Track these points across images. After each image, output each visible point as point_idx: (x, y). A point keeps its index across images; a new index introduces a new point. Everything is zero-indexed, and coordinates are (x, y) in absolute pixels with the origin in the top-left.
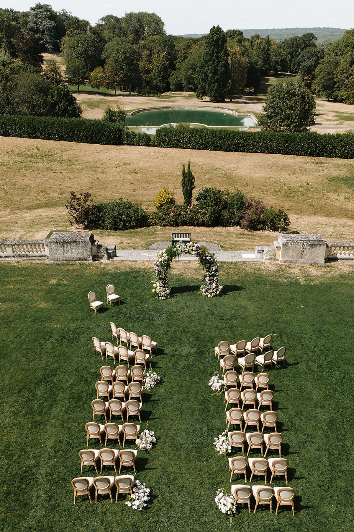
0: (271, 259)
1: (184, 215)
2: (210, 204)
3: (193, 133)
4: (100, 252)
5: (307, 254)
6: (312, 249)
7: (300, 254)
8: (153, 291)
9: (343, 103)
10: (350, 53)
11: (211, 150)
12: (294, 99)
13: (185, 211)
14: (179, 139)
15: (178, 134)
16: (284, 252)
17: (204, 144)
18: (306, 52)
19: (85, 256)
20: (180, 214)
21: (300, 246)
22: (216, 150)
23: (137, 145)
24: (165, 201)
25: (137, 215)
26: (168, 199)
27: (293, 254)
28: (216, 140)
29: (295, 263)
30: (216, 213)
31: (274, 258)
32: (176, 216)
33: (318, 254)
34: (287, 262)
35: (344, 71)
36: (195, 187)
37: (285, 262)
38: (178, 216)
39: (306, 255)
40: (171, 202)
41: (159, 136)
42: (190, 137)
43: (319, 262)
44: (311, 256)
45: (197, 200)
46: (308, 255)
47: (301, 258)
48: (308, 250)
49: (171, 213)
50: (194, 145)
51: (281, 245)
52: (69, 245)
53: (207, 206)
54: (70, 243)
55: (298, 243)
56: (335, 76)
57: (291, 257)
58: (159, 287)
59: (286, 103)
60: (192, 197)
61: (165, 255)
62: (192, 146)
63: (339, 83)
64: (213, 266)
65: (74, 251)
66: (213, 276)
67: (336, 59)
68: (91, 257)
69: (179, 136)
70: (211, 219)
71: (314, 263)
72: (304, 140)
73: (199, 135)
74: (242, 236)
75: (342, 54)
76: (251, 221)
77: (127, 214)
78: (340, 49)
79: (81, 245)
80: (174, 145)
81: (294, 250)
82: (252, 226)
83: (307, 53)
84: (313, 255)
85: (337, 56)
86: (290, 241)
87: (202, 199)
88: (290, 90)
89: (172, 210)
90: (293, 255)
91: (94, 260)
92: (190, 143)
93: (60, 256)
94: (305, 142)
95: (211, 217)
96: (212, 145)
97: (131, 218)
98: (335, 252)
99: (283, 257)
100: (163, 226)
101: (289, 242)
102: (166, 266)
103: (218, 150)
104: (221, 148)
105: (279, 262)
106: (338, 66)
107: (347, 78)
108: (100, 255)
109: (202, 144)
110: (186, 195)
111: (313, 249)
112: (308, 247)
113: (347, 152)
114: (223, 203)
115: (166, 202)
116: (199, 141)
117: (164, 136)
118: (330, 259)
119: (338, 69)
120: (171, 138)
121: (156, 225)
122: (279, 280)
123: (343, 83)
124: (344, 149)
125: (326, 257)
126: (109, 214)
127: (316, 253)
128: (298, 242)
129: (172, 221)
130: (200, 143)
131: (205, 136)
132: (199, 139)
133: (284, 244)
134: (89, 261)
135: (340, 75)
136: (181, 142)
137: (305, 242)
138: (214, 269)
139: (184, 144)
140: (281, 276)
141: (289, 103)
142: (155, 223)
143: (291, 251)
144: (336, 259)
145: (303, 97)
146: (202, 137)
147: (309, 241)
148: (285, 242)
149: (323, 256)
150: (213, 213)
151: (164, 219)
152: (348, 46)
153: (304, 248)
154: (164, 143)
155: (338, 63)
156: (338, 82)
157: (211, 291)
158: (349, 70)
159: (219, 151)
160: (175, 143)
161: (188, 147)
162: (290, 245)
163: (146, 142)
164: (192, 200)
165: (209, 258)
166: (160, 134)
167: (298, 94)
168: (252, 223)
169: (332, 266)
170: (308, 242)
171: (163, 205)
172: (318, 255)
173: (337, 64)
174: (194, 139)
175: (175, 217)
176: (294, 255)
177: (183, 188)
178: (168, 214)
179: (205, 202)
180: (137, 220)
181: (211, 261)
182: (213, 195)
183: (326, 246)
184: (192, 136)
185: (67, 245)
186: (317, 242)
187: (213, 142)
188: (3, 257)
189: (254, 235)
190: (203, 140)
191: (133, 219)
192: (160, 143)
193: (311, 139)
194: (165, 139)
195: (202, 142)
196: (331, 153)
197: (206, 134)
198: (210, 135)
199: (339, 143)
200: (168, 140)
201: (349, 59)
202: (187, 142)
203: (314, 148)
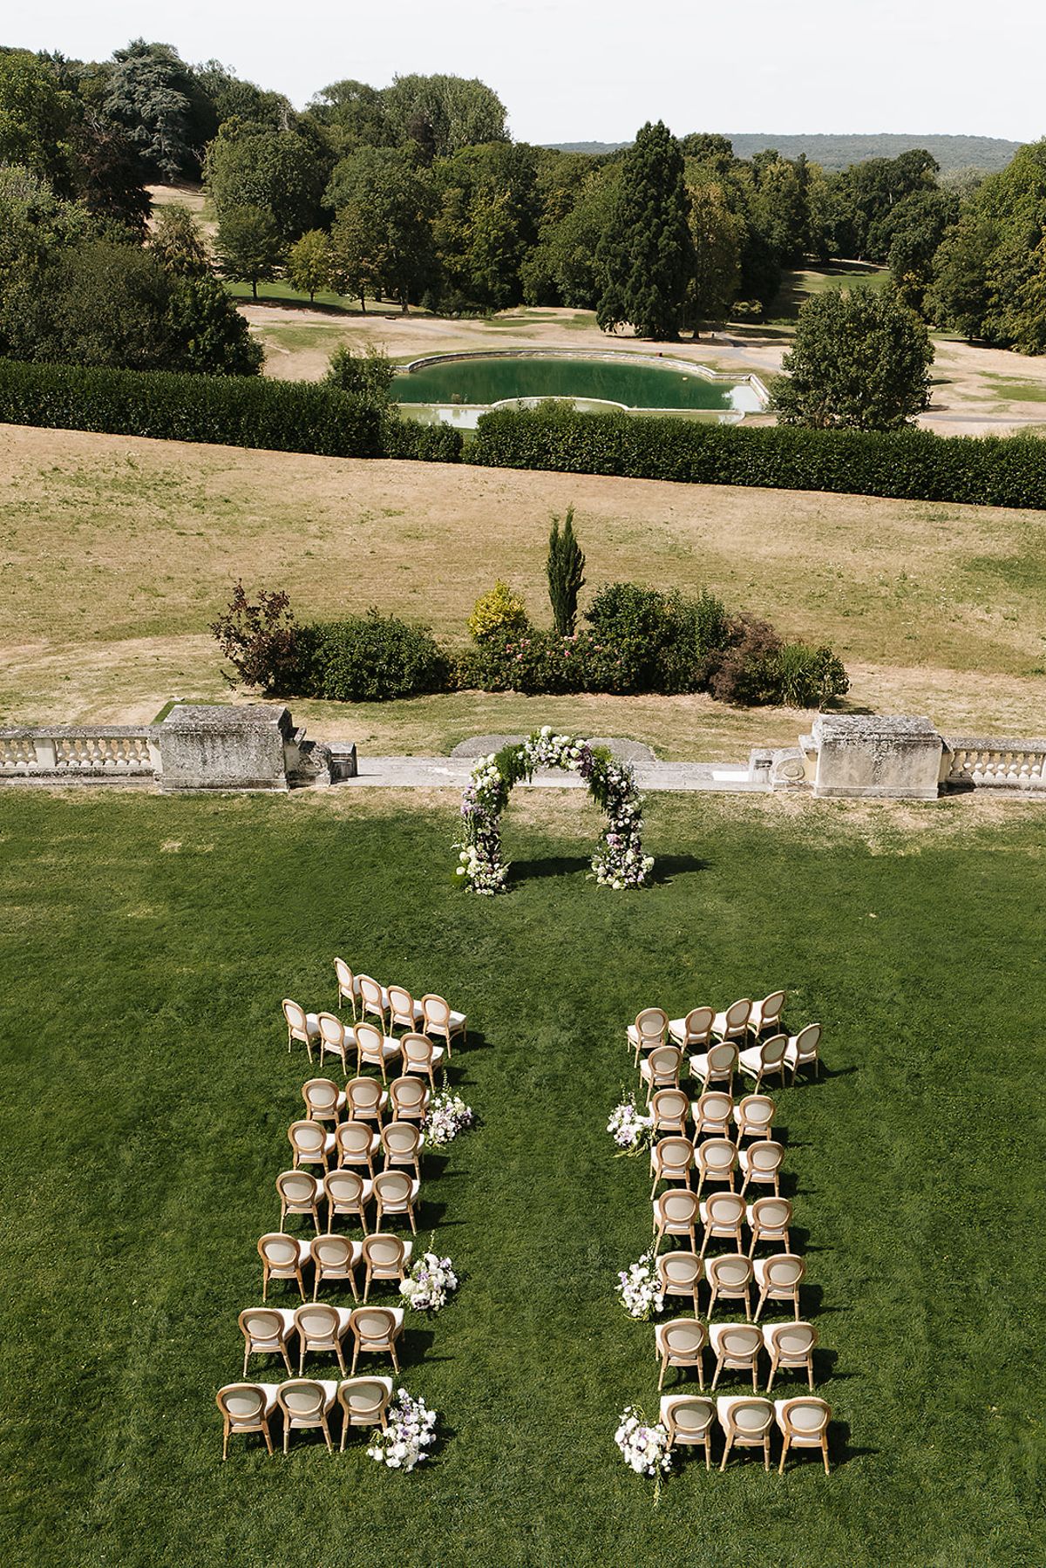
0: (791, 784)
1: (553, 659)
2: (626, 630)
3: (584, 428)
4: (310, 762)
5: (891, 772)
6: (903, 757)
7: (871, 770)
8: (460, 871)
9: (1011, 350)
10: (1030, 210)
11: (634, 476)
12: (870, 337)
13: (555, 650)
14: (545, 444)
15: (540, 430)
16: (827, 767)
17: (617, 460)
18: (910, 204)
19: (266, 773)
20: (541, 659)
21: (869, 749)
22: (649, 477)
23: (424, 460)
24: (500, 620)
25: (420, 659)
26: (507, 614)
27: (853, 772)
28: (649, 447)
29: (857, 796)
30: (643, 656)
31: (801, 782)
32: (529, 662)
33: (919, 771)
34: (835, 793)
35: (1013, 261)
36: (584, 580)
37: (830, 793)
38: (537, 664)
39: (887, 774)
40: (517, 622)
41: (488, 434)
42: (574, 439)
43: (922, 795)
44: (900, 776)
45: (590, 617)
46: (893, 773)
47: (875, 782)
48: (892, 760)
49: (515, 654)
50: (587, 462)
51: (819, 747)
52: (219, 741)
53: (618, 634)
54: (223, 737)
55: (865, 740)
56: (989, 273)
57: (847, 779)
58: (474, 862)
59: (848, 347)
60: (576, 608)
61: (492, 770)
62: (580, 464)
63: (1000, 294)
64: (626, 803)
65: (233, 758)
66: (627, 830)
67: (990, 225)
68: (283, 775)
69: (544, 435)
70: (629, 671)
71: (911, 796)
72: (897, 454)
73: (601, 434)
74: (715, 721)
75: (1009, 212)
76: (741, 678)
77: (391, 656)
78: (1002, 200)
79: (254, 741)
80: (529, 461)
81: (855, 760)
82: (744, 695)
83: (913, 208)
84: (906, 774)
85: (996, 216)
86: (844, 734)
87: (605, 615)
88: (861, 311)
89: (519, 646)
90: (851, 775)
91: (293, 787)
92: (575, 456)
93: (193, 772)
94: (899, 459)
95: (628, 666)
96: (639, 463)
97: (402, 666)
98: (967, 765)
99: (824, 778)
100: (493, 691)
101: (841, 737)
102: (494, 802)
103: (654, 478)
104: (663, 471)
105: (814, 794)
106: (997, 246)
107: (1022, 280)
108: (310, 770)
109: (608, 460)
110: (560, 604)
111: (908, 758)
112: (892, 752)
113: (1017, 490)
114: (663, 628)
115: (504, 622)
116: (602, 452)
117: (500, 433)
118: (954, 786)
119: (997, 256)
120: (522, 441)
121: (472, 688)
122: (810, 841)
123: (1011, 295)
124: (1009, 482)
125: (943, 781)
126: (336, 656)
127: (915, 770)
128: (865, 737)
129: (519, 677)
130: (603, 457)
131: (619, 437)
132: (602, 445)
133: (825, 744)
134: (277, 787)
135: (1003, 271)
136: (551, 454)
137: (885, 736)
138: (631, 812)
139: (559, 457)
140: (817, 832)
141: (857, 348)
142: (470, 683)
143: (845, 762)
144: (969, 786)
145: (897, 332)
146: (610, 439)
147: (896, 735)
148: (830, 738)
149: (933, 777)
150: (634, 656)
151: (496, 672)
152: (1025, 191)
153: (883, 754)
154: (500, 453)
155: (996, 237)
156: (998, 291)
157: (622, 872)
159: (658, 479)
160: (533, 456)
161: (570, 466)
162: (842, 746)
163: (450, 451)
164: (575, 616)
165: (616, 779)
166: (489, 427)
167: (884, 323)
168: (744, 685)
169: (959, 806)
170: (894, 738)
171: (493, 631)
172: (921, 775)
173: (993, 241)
174: (587, 445)
175: (528, 666)
176: (856, 774)
177: (552, 583)
178: (508, 657)
179: (613, 625)
180: (418, 672)
181: (622, 788)
182: (636, 603)
183: (941, 748)
184: (580, 436)
185: (213, 741)
186: (916, 738)
187: (641, 453)
188: (28, 774)
189: (748, 719)
190: (611, 447)
191: (406, 670)
192: (489, 454)
193: (915, 449)
194: (505, 444)
195: (609, 454)
196: (972, 490)
197: (620, 431)
198: (633, 435)
199: (994, 463)
200: (513, 445)
201: (1029, 226)
202: (567, 452)
203: (924, 475)
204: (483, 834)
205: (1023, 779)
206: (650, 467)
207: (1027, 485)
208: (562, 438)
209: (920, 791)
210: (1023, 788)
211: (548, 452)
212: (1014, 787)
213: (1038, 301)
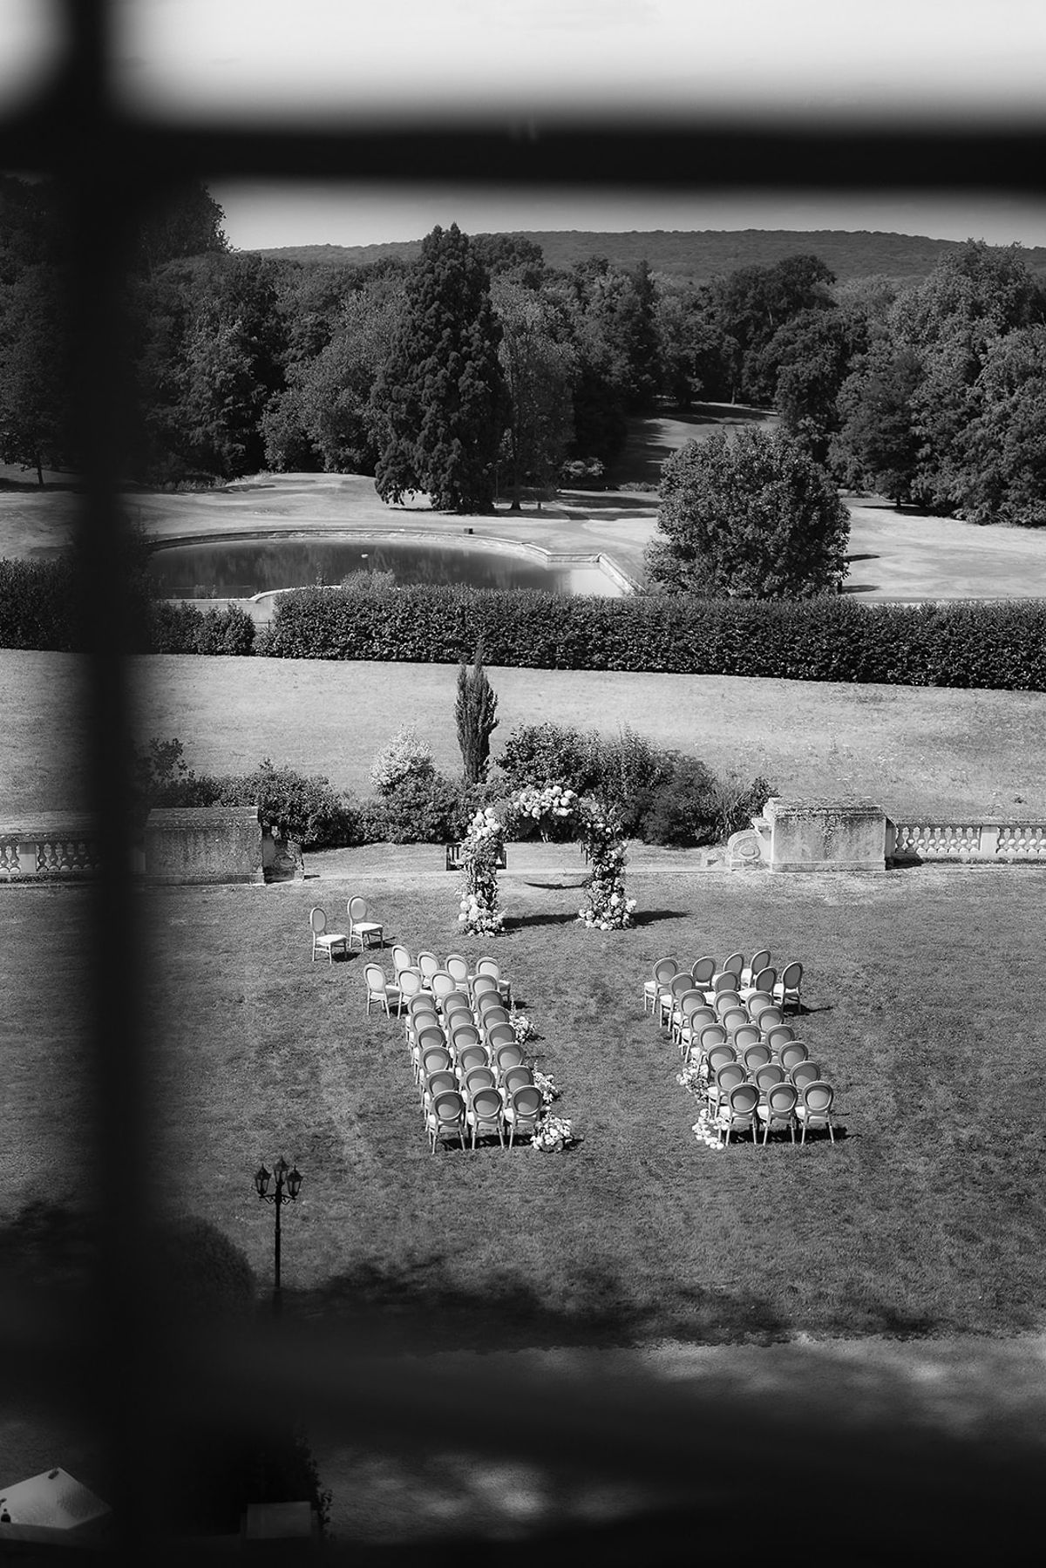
0: (748, 863)
1: (468, 806)
2: (547, 772)
3: (415, 605)
4: (286, 857)
5: (841, 844)
6: (851, 831)
7: (822, 845)
8: (462, 917)
9: (954, 517)
10: (961, 335)
12: (767, 491)
13: (470, 797)
14: (366, 628)
15: (359, 610)
16: (781, 843)
17: (460, 644)
18: (799, 327)
19: (245, 867)
20: (453, 806)
21: (818, 824)
22: (501, 664)
23: (205, 654)
24: (407, 768)
25: (324, 808)
26: (414, 762)
27: (806, 847)
28: (500, 627)
29: (811, 871)
31: (756, 861)
32: (442, 810)
33: (867, 844)
34: (790, 868)
35: (946, 400)
36: (497, 722)
37: (785, 868)
38: (451, 811)
39: (837, 848)
40: (423, 770)
41: (291, 617)
42: (403, 620)
43: (871, 868)
44: (849, 850)
45: (504, 764)
46: (842, 847)
47: (826, 856)
48: (841, 834)
49: (425, 803)
50: (421, 648)
51: (772, 825)
52: (201, 837)
53: (537, 777)
54: (205, 832)
55: (815, 816)
56: (914, 416)
57: (800, 854)
58: (475, 908)
59: (740, 503)
60: (488, 753)
61: (490, 822)
62: (412, 650)
63: (933, 443)
64: (611, 850)
65: (214, 854)
66: (612, 874)
67: (911, 354)
68: (260, 870)
69: (363, 616)
71: (861, 869)
72: (814, 627)
73: (439, 611)
75: (933, 336)
76: (676, 817)
77: (292, 805)
78: (924, 320)
79: (235, 836)
80: (344, 648)
81: (806, 836)
82: (677, 834)
83: (803, 332)
84: (855, 848)
85: (917, 342)
86: (794, 810)
87: (521, 758)
88: (753, 459)
89: (429, 795)
90: (803, 850)
91: (268, 881)
92: (406, 641)
93: (174, 869)
94: (817, 632)
96: (489, 647)
97: (305, 817)
98: (911, 841)
99: (779, 854)
100: (404, 843)
101: (792, 813)
103: (509, 665)
104: (520, 656)
105: (771, 871)
106: (922, 380)
107: (961, 424)
108: (286, 865)
109: (450, 644)
110: (471, 748)
111: (855, 832)
112: (840, 827)
113: (963, 665)
114: (587, 769)
115: (410, 770)
116: (440, 634)
117: (305, 616)
118: (900, 860)
119: (924, 392)
120: (335, 624)
121: (381, 840)
123: (948, 444)
124: (954, 656)
125: (889, 855)
128: (814, 812)
129: (433, 826)
130: (441, 641)
131: (462, 615)
132: (440, 625)
133: (778, 820)
134: (254, 881)
135: (933, 412)
136: (373, 639)
137: (833, 811)
138: (614, 857)
139: (384, 643)
140: (777, 894)
141: (752, 504)
142: (378, 835)
143: (797, 837)
144: (916, 862)
145: (799, 483)
146: (449, 618)
147: (843, 809)
148: (782, 814)
149: (880, 850)
151: (406, 822)
152: (953, 310)
153: (832, 828)
154: (307, 641)
155: (920, 370)
156: (929, 439)
157: (606, 915)
158: (963, 394)
159: (513, 665)
160: (350, 643)
161: (399, 653)
162: (793, 821)
163: (239, 641)
164: (488, 762)
165: (601, 825)
166: (290, 609)
167: (782, 474)
168: (678, 823)
169: (907, 879)
170: (840, 813)
171: (400, 779)
172: (869, 848)
173: (916, 373)
174: (420, 626)
175: (441, 814)
176: (808, 849)
177: (461, 726)
178: (418, 806)
179: (532, 768)
180: (323, 823)
181: (607, 834)
182: (555, 743)
183: (885, 821)
185: (196, 837)
186: (861, 812)
187: (491, 635)
188: (9, 880)
190: (452, 628)
191: (310, 822)
192: (291, 643)
193: (836, 620)
194: (312, 629)
195: (449, 636)
196: (909, 668)
197: (462, 607)
198: (479, 612)
199: (933, 633)
200: (324, 630)
201: (962, 355)
202: (394, 636)
203: (849, 651)
204: (482, 882)
205: (964, 853)
206: (503, 652)
207: (976, 659)
208: (389, 617)
209: (868, 864)
210: (964, 861)
211: (369, 637)
212: (956, 861)
213: (984, 452)
